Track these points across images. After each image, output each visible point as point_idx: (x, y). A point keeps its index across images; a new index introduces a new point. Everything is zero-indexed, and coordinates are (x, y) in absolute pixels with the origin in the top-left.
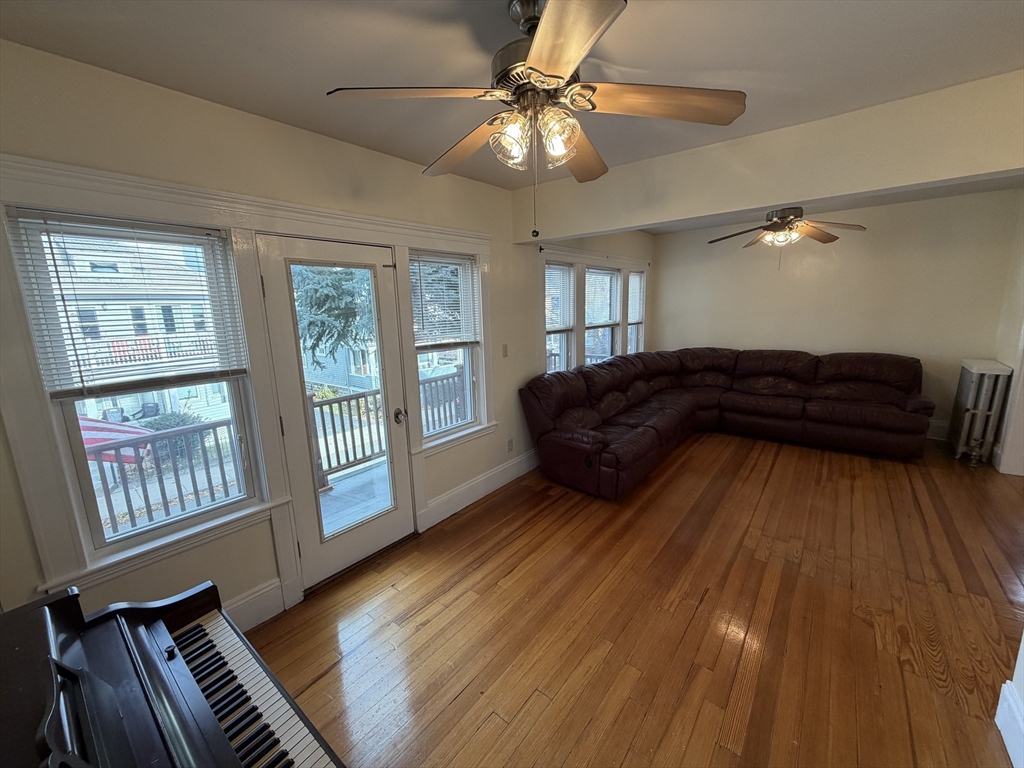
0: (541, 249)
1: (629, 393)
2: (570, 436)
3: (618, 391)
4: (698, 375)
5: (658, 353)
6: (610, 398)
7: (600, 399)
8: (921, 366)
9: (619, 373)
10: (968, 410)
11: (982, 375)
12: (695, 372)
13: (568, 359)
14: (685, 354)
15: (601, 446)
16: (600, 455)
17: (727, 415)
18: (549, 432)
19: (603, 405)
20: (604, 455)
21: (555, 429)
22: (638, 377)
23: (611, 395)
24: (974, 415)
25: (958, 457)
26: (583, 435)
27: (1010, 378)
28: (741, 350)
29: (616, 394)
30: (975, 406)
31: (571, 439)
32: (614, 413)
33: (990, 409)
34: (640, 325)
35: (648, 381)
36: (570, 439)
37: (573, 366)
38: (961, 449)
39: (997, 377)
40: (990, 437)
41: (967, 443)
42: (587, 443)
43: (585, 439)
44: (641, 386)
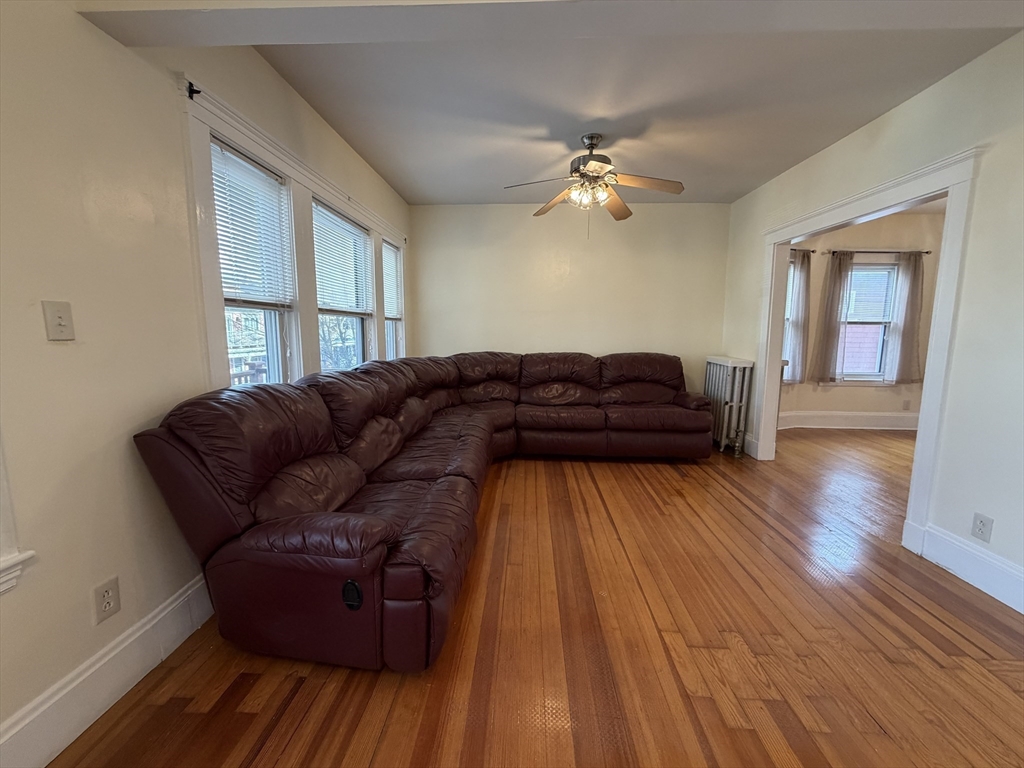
0: (192, 92)
1: (401, 419)
2: (296, 540)
3: (385, 416)
4: (481, 387)
5: (429, 359)
6: (375, 429)
7: (356, 434)
8: (681, 363)
9: (385, 387)
10: (727, 403)
11: (735, 368)
12: (476, 383)
13: (286, 363)
14: (460, 360)
15: (382, 550)
16: (383, 573)
17: (526, 434)
18: (237, 537)
19: (363, 445)
20: (390, 571)
21: (255, 523)
22: (411, 392)
23: (375, 424)
24: (731, 407)
25: (722, 450)
26: (335, 532)
27: (752, 369)
28: (523, 354)
29: (384, 421)
30: (732, 400)
31: (303, 549)
32: (385, 457)
33: (741, 401)
34: (399, 323)
35: (423, 397)
36: (297, 550)
37: (297, 375)
38: (724, 442)
39: (745, 369)
40: (742, 428)
41: (728, 436)
42: (346, 554)
43: (341, 544)
44: (414, 404)
